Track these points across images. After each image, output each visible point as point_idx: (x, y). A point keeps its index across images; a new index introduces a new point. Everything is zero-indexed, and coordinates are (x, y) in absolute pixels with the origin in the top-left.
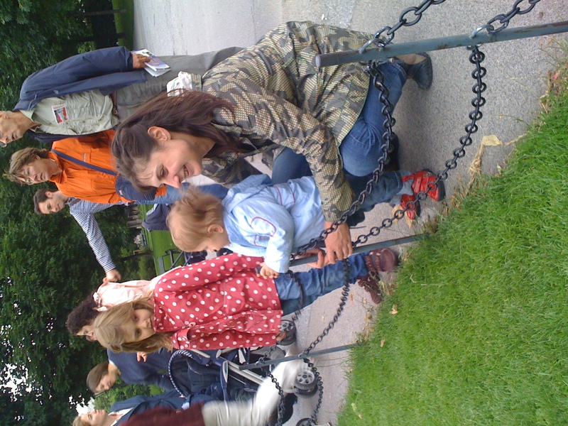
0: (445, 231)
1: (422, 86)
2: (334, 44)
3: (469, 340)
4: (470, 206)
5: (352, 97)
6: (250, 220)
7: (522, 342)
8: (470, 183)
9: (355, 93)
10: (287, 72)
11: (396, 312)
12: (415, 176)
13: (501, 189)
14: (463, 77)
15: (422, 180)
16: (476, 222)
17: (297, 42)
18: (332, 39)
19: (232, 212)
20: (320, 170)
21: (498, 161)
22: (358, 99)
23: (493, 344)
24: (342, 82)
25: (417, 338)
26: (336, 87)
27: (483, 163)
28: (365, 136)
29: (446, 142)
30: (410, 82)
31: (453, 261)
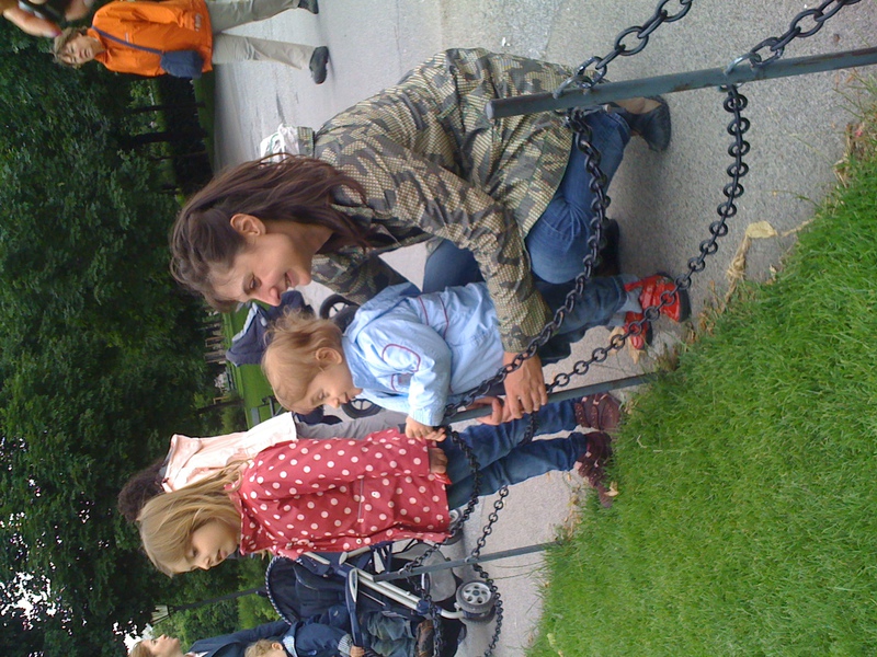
0: (689, 368)
1: (654, 147)
2: (518, 80)
3: (727, 537)
4: (729, 329)
5: (546, 163)
6: (380, 351)
7: (809, 540)
8: (728, 294)
9: (550, 157)
10: (446, 126)
11: (616, 493)
12: (645, 283)
13: (776, 303)
14: (717, 132)
15: (655, 289)
16: (738, 355)
17: (461, 80)
18: (515, 75)
19: (356, 341)
20: (495, 274)
21: (771, 261)
22: (554, 167)
23: (765, 542)
24: (530, 140)
25: (648, 533)
26: (521, 148)
27: (748, 263)
28: (566, 221)
29: (692, 231)
30: (635, 140)
31: (703, 414)
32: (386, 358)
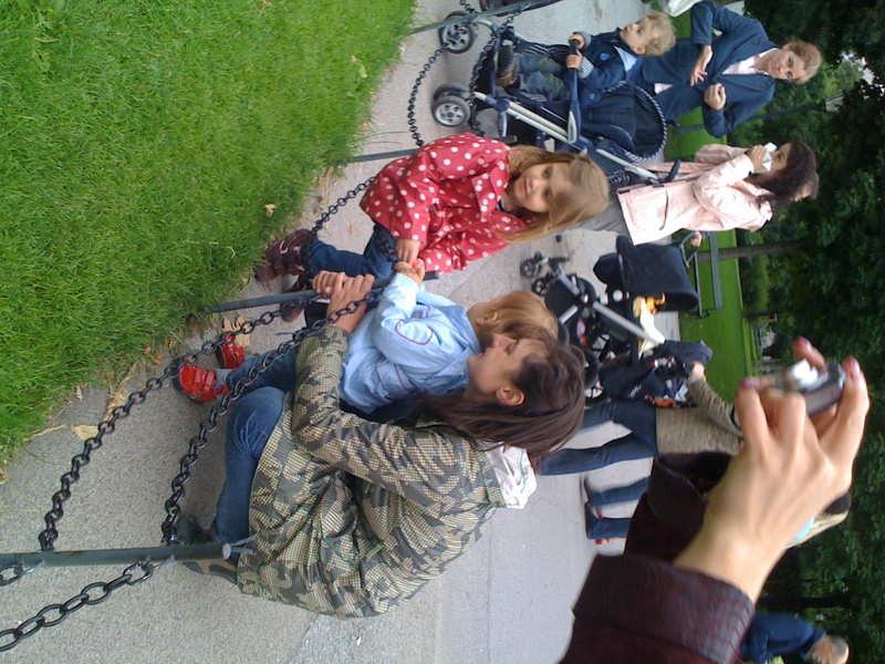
0: (172, 315)
2: (298, 580)
3: (149, 164)
4: (124, 346)
5: (268, 494)
6: (434, 338)
8: (127, 378)
9: (265, 500)
11: (267, 206)
12: (212, 395)
13: (74, 365)
14: (125, 525)
15: (202, 390)
16: (118, 324)
17: (357, 584)
18: (301, 587)
19: (464, 349)
21: (81, 404)
23: (108, 158)
24: (284, 519)
25: (236, 170)
26: (293, 513)
27: (104, 404)
28: (253, 439)
29: (161, 438)
30: (206, 526)
31: (161, 273)
32: (429, 332)
